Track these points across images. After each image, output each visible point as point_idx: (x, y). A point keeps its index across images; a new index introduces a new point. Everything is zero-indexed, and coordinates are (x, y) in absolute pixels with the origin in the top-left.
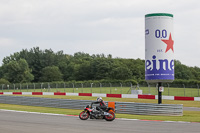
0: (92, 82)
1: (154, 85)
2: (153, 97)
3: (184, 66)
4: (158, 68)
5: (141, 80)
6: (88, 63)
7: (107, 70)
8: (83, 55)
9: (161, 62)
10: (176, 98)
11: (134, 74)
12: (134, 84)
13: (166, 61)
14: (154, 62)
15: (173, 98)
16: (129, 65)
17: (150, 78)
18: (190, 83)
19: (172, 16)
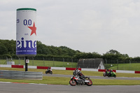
1: (22, 58)
2: (22, 67)
4: (25, 46)
5: (13, 55)
9: (27, 42)
10: (38, 68)
11: (9, 51)
12: (9, 57)
13: (31, 41)
14: (23, 42)
15: (36, 67)
16: (6, 44)
17: (19, 53)
18: (48, 57)
19: (35, 10)
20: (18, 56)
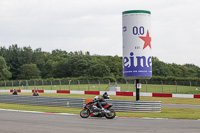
0: (70, 79)
1: (131, 82)
2: (131, 94)
3: (162, 63)
4: (136, 64)
5: (118, 77)
6: (66, 61)
7: (84, 67)
8: (61, 52)
9: (139, 58)
10: (154, 95)
11: (112, 71)
12: (112, 81)
13: (144, 58)
14: (132, 59)
15: (151, 95)
16: (107, 62)
17: (128, 75)
18: (168, 80)
19: (149, 13)
20: (126, 78)
